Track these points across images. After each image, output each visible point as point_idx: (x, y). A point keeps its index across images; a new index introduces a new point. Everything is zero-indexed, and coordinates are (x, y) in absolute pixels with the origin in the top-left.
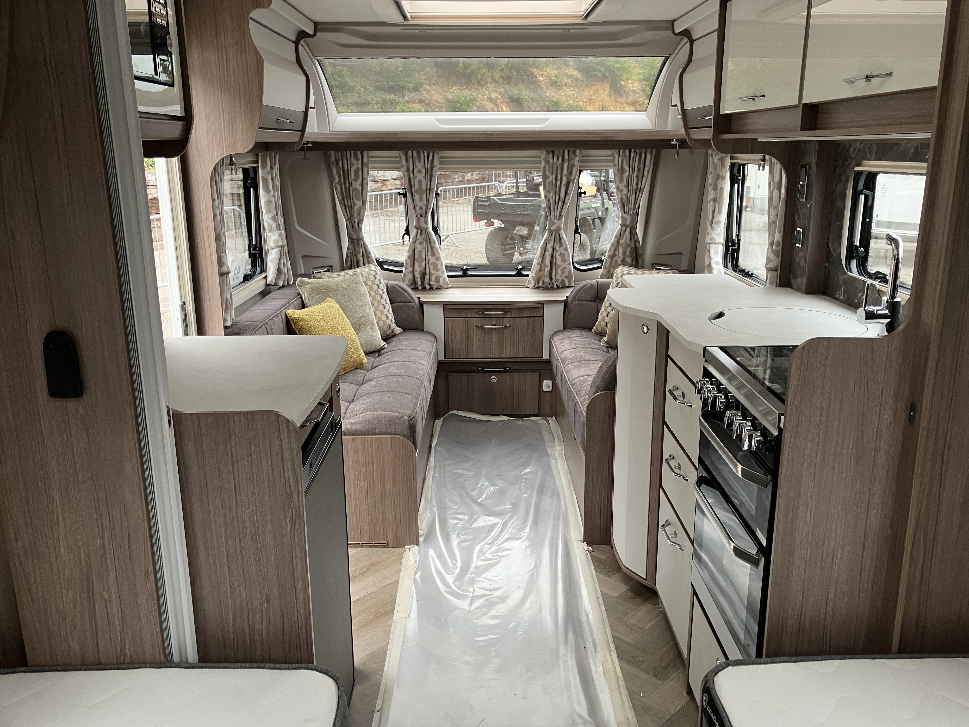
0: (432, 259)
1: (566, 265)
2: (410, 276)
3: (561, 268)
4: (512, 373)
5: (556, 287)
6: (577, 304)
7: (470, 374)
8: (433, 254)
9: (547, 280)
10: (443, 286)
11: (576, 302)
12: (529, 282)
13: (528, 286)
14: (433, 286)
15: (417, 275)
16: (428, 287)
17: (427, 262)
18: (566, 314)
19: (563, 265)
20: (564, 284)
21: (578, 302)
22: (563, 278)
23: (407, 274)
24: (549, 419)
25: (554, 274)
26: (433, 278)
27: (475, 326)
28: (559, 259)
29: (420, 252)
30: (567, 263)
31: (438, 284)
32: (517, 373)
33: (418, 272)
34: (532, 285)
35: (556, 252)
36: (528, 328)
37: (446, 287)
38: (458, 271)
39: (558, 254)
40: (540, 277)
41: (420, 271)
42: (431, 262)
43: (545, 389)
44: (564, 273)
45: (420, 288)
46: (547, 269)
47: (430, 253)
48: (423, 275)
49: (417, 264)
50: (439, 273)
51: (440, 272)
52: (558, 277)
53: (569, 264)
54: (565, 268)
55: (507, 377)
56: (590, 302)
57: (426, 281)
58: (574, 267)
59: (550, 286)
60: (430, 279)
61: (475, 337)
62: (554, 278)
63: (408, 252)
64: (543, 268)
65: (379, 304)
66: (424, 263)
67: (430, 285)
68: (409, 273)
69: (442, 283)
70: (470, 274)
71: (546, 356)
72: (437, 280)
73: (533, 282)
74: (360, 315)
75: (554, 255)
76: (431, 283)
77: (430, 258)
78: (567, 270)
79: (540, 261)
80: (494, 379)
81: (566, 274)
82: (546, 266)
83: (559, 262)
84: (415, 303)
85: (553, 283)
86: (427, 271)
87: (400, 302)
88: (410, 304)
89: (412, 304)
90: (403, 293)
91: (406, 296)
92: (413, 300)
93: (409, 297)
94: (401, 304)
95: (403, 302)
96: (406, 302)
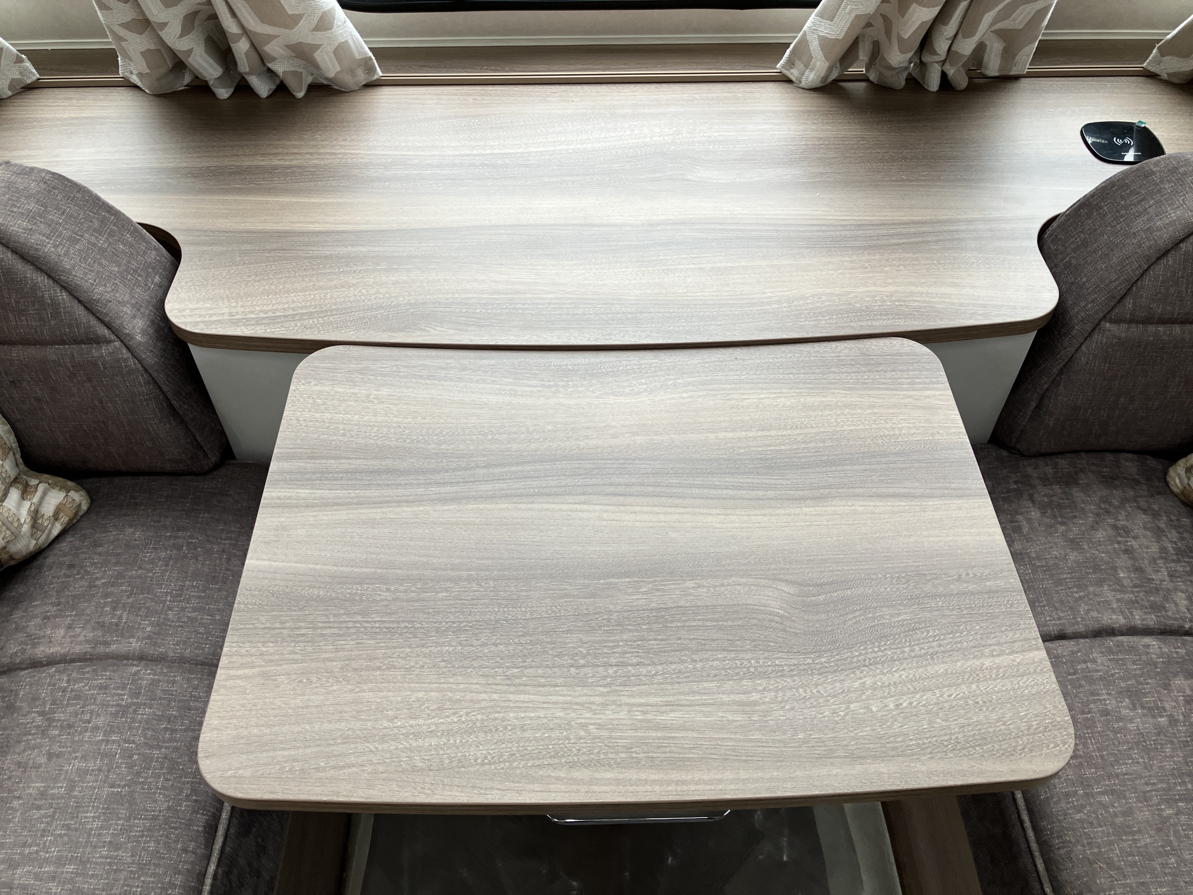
2: (140, 42)
9: (899, 56)
10: (348, 79)
11: (1120, 330)
15: (180, 40)
16: (262, 89)
20: (981, 67)
25: (948, 32)
26: (276, 49)
31: (311, 72)
33: (174, 29)
34: (810, 75)
41: (188, 21)
48: (213, 34)
50: (301, 34)
52: (967, 47)
57: (244, 60)
59: (903, 78)
60: (260, 54)
62: (941, 46)
67: (269, 74)
69: (330, 66)
72: (304, 56)
73: (819, 61)
76: (276, 67)
85: (924, 67)
86: (232, 27)
87: (26, 342)
88: (95, 353)
89: (105, 350)
90: (35, 287)
91: (55, 304)
92: (108, 326)
93: (80, 312)
94: (32, 352)
95: (43, 343)
96: (64, 343)
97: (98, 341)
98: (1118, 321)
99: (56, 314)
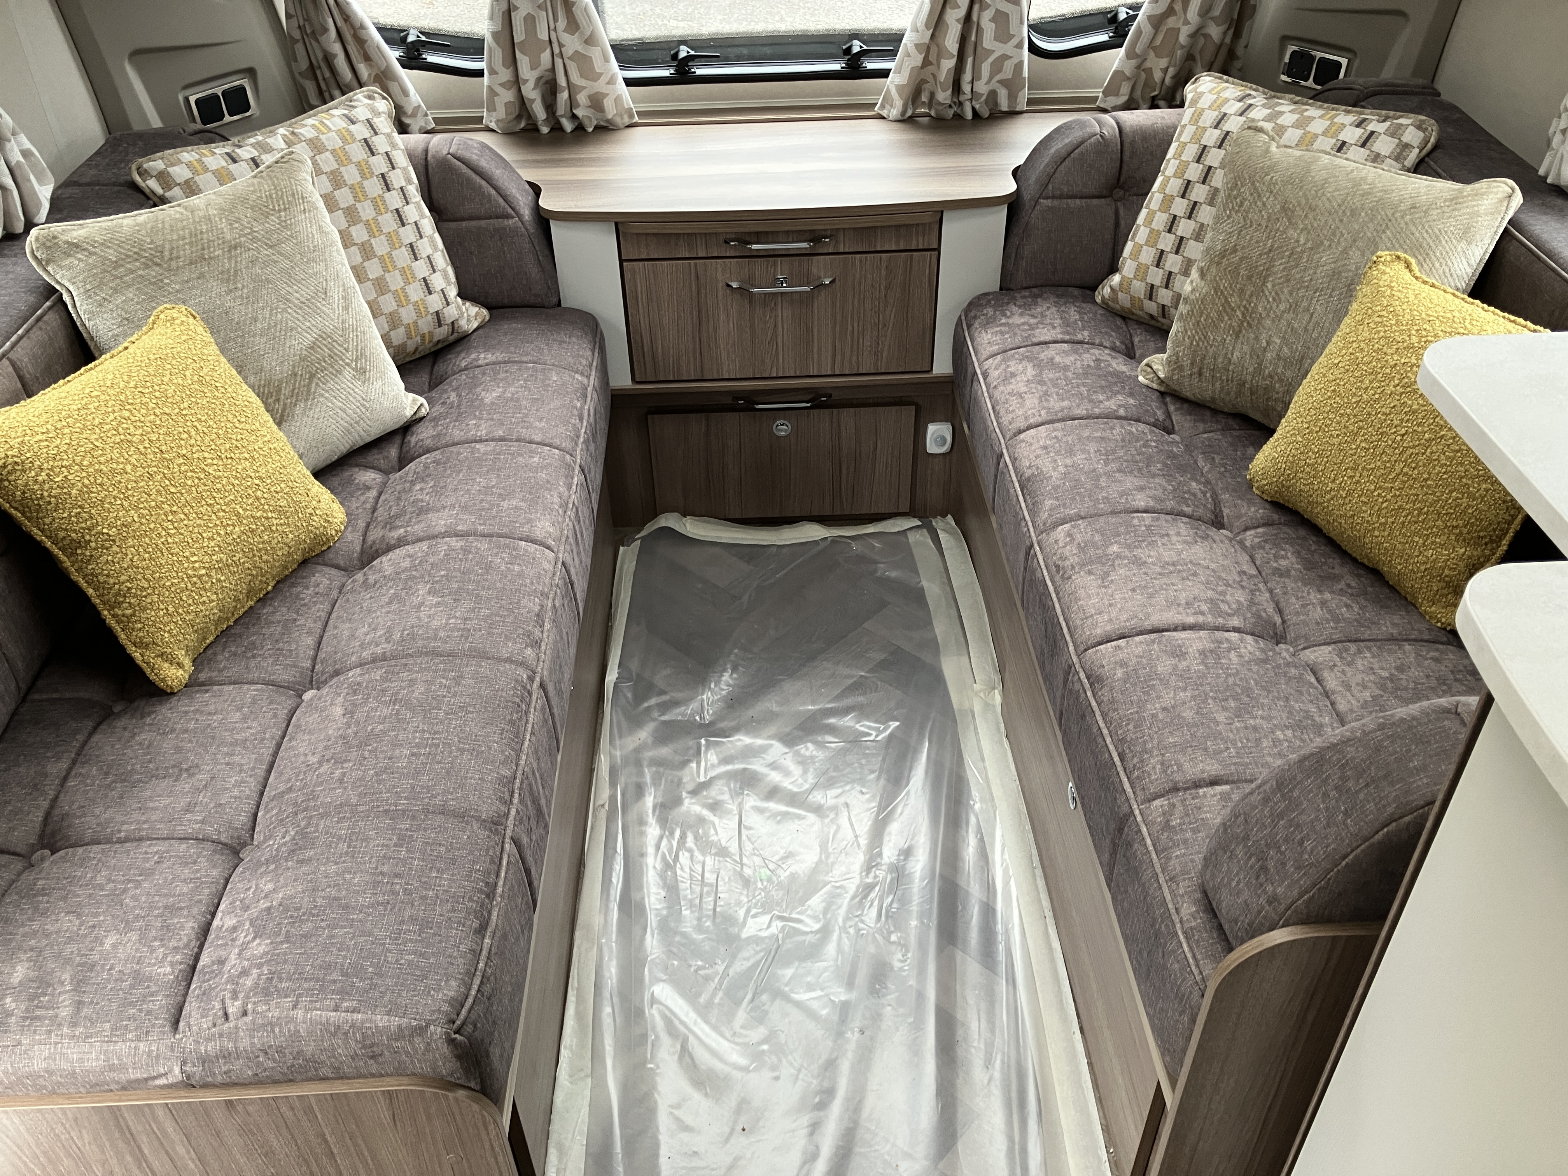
0: (572, 43)
1: (1007, 48)
2: (507, 96)
3: (991, 59)
4: (835, 411)
5: (969, 115)
6: (1050, 209)
7: (713, 415)
8: (573, 25)
9: (944, 96)
10: (618, 120)
11: (1048, 202)
12: (887, 99)
13: (884, 113)
14: (586, 122)
15: (531, 92)
16: (568, 126)
17: (557, 51)
18: (1015, 240)
19: (999, 49)
20: (996, 104)
21: (1056, 203)
22: (994, 85)
23: (499, 89)
24: (938, 523)
25: (967, 76)
26: (582, 98)
27: (721, 285)
28: (988, 28)
29: (530, 20)
30: (1014, 41)
31: (599, 115)
32: (852, 410)
33: (531, 84)
34: (894, 112)
35: (981, 10)
36: (888, 287)
37: (627, 121)
38: (662, 65)
39: (987, 15)
40: (923, 81)
41: (539, 79)
42: (568, 51)
43: (932, 447)
44: (1000, 71)
45: (545, 130)
46: (948, 64)
47: (562, 24)
48: (550, 88)
49: (523, 61)
50: (600, 86)
51: (603, 80)
52: (982, 88)
53: (1020, 46)
54: (1005, 57)
55: (823, 419)
56: (1095, 201)
57: (562, 107)
58: (1034, 49)
59: (951, 113)
60: (572, 103)
61: (722, 317)
62: (966, 88)
63: (492, 18)
64: (932, 58)
65: (393, 247)
66: (546, 56)
67: (574, 117)
68: (502, 85)
69: (611, 111)
70: (700, 71)
71: (942, 366)
72: (596, 103)
73: (899, 103)
74: (309, 339)
75: (975, 18)
76: (579, 112)
77: (566, 38)
78: (1009, 66)
79: (927, 40)
80: (782, 428)
81: (1007, 72)
82: (942, 53)
83: (988, 41)
84: (520, 216)
85: (961, 104)
86: (562, 81)
87: (471, 218)
88: (506, 223)
89: (510, 221)
90: (480, 187)
91: (490, 195)
92: (513, 209)
93: (501, 200)
94: (474, 223)
95: (479, 218)
96: (490, 218)
97: (508, 217)
98: (1047, 198)
99: (490, 201)
